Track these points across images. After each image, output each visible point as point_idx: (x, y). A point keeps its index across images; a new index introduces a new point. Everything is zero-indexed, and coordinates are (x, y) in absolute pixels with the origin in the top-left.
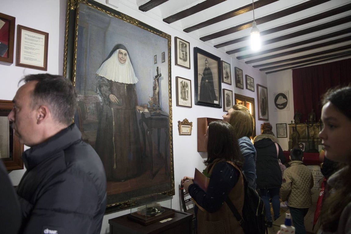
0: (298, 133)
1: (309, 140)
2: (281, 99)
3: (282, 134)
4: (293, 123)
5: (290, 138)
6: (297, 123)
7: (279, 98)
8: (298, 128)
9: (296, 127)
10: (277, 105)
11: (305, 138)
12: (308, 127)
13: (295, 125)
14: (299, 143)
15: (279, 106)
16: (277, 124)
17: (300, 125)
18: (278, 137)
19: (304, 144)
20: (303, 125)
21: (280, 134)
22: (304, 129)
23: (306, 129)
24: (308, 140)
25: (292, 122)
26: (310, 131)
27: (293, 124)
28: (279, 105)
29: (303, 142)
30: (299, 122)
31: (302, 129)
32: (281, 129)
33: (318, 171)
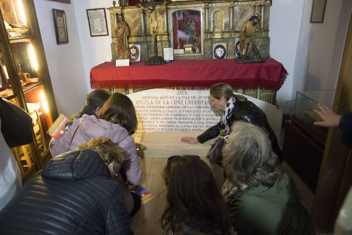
0: (128, 26)
1: (147, 40)
3: (100, 30)
4: (117, 5)
5: (113, 37)
6: (125, 6)
8: (126, 16)
9: (122, 15)
11: (141, 36)
12: (144, 13)
13: (120, 10)
14: (130, 46)
16: (87, 10)
17: (130, 10)
18: (93, 34)
19: (139, 46)
20: (136, 9)
21: (96, 28)
22: (138, 17)
23: (140, 18)
24: (146, 38)
25: (114, 3)
26: (148, 20)
27: (117, 8)
29: (137, 43)
30: (128, 3)
31: (134, 17)
32: (95, 20)
33: (167, 98)
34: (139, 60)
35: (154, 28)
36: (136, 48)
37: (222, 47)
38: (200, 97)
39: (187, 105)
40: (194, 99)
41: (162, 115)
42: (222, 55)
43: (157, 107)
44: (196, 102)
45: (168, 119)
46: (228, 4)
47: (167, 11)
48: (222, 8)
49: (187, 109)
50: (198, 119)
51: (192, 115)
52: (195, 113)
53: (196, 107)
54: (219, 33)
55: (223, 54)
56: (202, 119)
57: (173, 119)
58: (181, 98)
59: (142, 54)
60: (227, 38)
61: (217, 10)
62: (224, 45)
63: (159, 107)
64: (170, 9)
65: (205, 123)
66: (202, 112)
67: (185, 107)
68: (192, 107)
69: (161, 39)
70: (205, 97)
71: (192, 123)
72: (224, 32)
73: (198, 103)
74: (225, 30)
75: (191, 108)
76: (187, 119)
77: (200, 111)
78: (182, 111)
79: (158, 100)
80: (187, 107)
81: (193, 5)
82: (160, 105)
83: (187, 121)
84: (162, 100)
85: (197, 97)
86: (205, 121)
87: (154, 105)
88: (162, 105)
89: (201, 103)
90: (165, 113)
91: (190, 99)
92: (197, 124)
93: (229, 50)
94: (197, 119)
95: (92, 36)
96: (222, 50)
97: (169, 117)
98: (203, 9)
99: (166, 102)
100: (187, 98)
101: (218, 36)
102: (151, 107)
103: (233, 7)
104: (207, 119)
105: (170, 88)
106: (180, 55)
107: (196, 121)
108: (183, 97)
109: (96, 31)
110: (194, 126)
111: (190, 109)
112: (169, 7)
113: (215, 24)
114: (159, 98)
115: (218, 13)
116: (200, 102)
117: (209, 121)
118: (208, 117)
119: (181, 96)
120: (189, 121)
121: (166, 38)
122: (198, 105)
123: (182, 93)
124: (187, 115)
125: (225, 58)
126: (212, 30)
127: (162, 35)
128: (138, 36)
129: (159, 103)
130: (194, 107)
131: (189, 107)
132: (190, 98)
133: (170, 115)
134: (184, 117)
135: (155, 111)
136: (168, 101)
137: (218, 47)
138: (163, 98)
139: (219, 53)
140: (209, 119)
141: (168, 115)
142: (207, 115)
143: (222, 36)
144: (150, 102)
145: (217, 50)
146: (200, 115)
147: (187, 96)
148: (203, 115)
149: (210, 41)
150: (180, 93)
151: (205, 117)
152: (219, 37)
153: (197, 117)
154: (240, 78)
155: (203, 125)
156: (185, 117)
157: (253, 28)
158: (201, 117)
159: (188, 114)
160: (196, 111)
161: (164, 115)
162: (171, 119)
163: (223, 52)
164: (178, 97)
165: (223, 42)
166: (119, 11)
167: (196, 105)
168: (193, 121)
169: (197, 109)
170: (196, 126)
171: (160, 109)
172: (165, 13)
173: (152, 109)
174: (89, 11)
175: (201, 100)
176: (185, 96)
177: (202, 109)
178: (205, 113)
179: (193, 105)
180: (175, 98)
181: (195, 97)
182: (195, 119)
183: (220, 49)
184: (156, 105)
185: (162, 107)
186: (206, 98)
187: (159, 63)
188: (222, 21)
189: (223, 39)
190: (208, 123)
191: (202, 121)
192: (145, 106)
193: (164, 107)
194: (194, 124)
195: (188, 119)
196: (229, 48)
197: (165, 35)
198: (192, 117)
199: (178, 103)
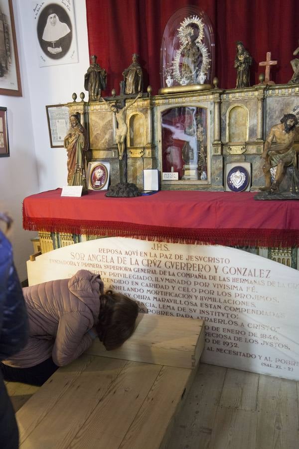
2: (55, 23)
7: (49, 20)
8: (93, 118)
10: (44, 45)
11: (111, 149)
13: (82, 107)
15: (49, 49)
16: (47, 107)
18: (54, 144)
19: (108, 166)
21: (59, 136)
22: (110, 119)
25: (75, 96)
27: (78, 104)
28: (50, 44)
29: (105, 160)
31: (103, 118)
32: (58, 121)
33: (136, 254)
34: (106, 188)
35: (120, 137)
36: (103, 168)
37: (242, 170)
38: (190, 258)
39: (168, 270)
40: (179, 261)
41: (127, 283)
42: (241, 184)
43: (121, 268)
44: (183, 265)
45: (136, 290)
46: (256, 93)
47: (152, 110)
48: (245, 102)
49: (167, 277)
50: (186, 296)
51: (176, 288)
52: (181, 285)
53: (183, 275)
54: (239, 145)
55: (243, 182)
56: (194, 298)
57: (145, 291)
58: (158, 256)
59: (111, 178)
60: (253, 154)
61: (236, 105)
62: (247, 166)
63: (123, 269)
64: (159, 104)
65: (199, 305)
66: (193, 284)
67: (164, 273)
68: (176, 274)
69: (142, 154)
70: (199, 258)
71: (175, 302)
72: (247, 144)
73: (186, 268)
74: (251, 140)
75: (174, 275)
76: (168, 295)
77: (189, 283)
78: (160, 279)
79: (122, 256)
80: (167, 274)
81: (194, 98)
82: (125, 266)
83: (168, 297)
84: (128, 257)
85: (185, 257)
86: (198, 302)
87: (116, 264)
88: (128, 266)
89: (192, 269)
90: (133, 280)
91: (173, 260)
92: (184, 306)
93: (256, 176)
94: (184, 296)
95: (52, 147)
96: (243, 175)
97: (139, 287)
98: (212, 104)
99: (134, 262)
100: (169, 257)
101: (237, 150)
102: (111, 267)
103: (264, 100)
104: (202, 299)
105: (137, 238)
106: (173, 183)
107: (183, 300)
108: (162, 255)
109: (59, 139)
110: (180, 309)
111: (172, 277)
112: (157, 102)
113: (233, 131)
114: (123, 253)
115: (239, 110)
116: (189, 266)
117: (205, 302)
118: (203, 294)
119: (158, 252)
120: (171, 298)
121: (149, 153)
122: (185, 271)
123: (160, 249)
124: (167, 287)
125: (248, 190)
126: (227, 141)
127: (144, 148)
128: (109, 149)
129: (123, 261)
130: (179, 274)
131: (171, 273)
132: (173, 257)
133: (140, 284)
134: (162, 290)
135: (117, 276)
136: (136, 260)
137: (234, 170)
138: (130, 253)
139: (237, 180)
140: (206, 299)
141: (137, 284)
142: (201, 291)
143: (244, 150)
144: (109, 260)
145: (233, 174)
146: (190, 290)
147: (168, 253)
148: (194, 290)
149: (221, 159)
150: (156, 248)
151: (197, 294)
152: (240, 152)
153: (184, 293)
154: (256, 227)
155: (195, 308)
156: (165, 290)
157: (287, 135)
158: (191, 293)
159: (170, 285)
160: (183, 283)
161: (130, 283)
162: (142, 291)
163: (244, 179)
164: (153, 255)
165: (245, 161)
166: (80, 109)
167: (182, 271)
168: (178, 299)
169: (185, 279)
170: (183, 309)
171: (125, 272)
172: (149, 112)
173: (112, 271)
174: (49, 109)
175: (192, 262)
176: (165, 253)
177: (193, 280)
178: (198, 287)
179: (178, 271)
180: (148, 254)
181: (180, 257)
182: (181, 296)
183: (238, 173)
184: (119, 265)
185: (127, 268)
186: (199, 260)
187: (125, 195)
188: (245, 125)
189: (245, 156)
190: (204, 305)
191: (194, 300)
192: (102, 264)
193: (130, 270)
194: (179, 305)
195: (170, 294)
196: (254, 173)
197: (148, 148)
198: (176, 291)
199: (153, 264)
